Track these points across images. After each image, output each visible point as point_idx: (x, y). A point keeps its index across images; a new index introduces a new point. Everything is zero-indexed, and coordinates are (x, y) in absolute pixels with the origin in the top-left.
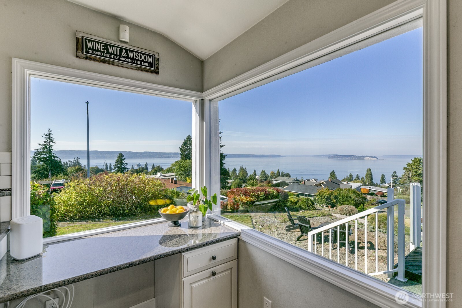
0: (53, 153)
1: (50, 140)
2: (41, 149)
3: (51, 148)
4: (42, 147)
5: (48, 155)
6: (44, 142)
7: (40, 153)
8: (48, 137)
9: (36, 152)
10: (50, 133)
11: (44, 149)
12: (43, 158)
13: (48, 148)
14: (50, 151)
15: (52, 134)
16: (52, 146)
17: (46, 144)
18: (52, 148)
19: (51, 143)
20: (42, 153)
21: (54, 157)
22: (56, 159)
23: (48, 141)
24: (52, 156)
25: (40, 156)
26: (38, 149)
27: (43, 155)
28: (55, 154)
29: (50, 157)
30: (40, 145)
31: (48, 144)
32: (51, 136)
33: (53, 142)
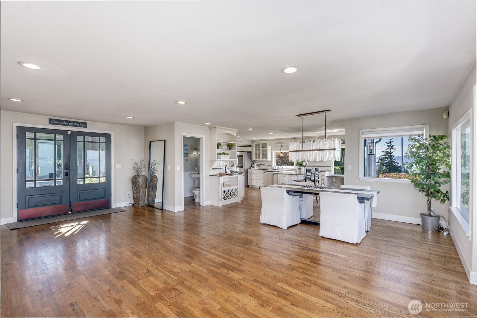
0: (394, 159)
1: (391, 147)
2: (383, 156)
3: (391, 154)
4: (384, 153)
5: (389, 161)
6: (386, 149)
7: (383, 159)
8: (389, 145)
9: (380, 158)
10: (391, 141)
11: (386, 156)
12: (385, 163)
13: (389, 154)
14: (391, 157)
15: (392, 142)
16: (392, 152)
17: (387, 151)
18: (393, 154)
19: (392, 150)
20: (384, 159)
21: (394, 162)
22: (396, 164)
23: (389, 148)
24: (393, 161)
25: (383, 162)
26: (381, 156)
27: (385, 161)
28: (395, 160)
29: (391, 162)
30: (383, 152)
31: (389, 151)
32: (392, 144)
33: (393, 149)
